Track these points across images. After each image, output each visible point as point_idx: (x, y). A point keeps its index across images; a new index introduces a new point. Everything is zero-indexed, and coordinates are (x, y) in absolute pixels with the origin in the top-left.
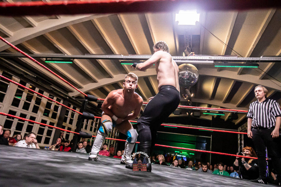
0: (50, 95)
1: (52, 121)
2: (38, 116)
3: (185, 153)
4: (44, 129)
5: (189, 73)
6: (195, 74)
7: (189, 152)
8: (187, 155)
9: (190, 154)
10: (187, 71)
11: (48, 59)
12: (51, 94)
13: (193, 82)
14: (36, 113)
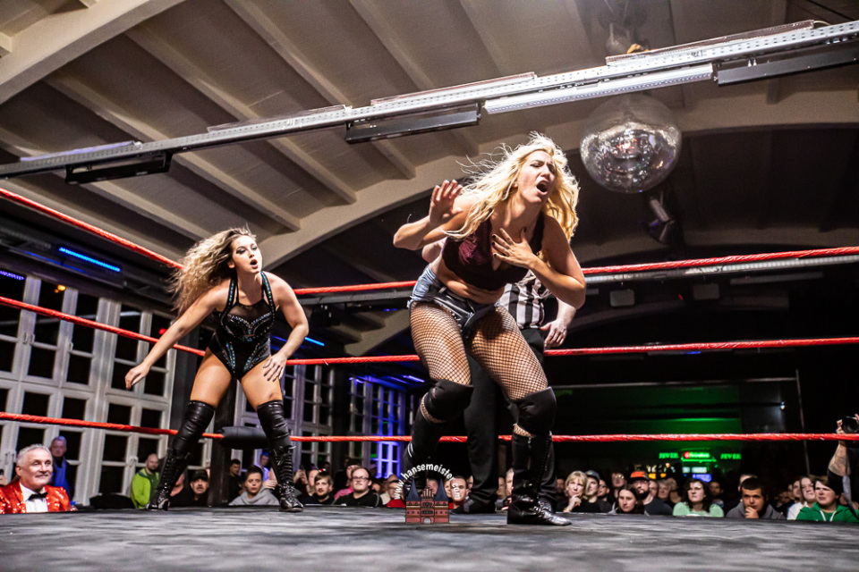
0: (124, 309)
1: (149, 406)
2: (94, 392)
3: (701, 455)
4: (125, 439)
5: (637, 133)
6: (662, 132)
7: (716, 448)
8: (712, 464)
9: (724, 456)
10: (628, 127)
11: (76, 171)
12: (128, 304)
13: (661, 165)
14: (85, 381)
